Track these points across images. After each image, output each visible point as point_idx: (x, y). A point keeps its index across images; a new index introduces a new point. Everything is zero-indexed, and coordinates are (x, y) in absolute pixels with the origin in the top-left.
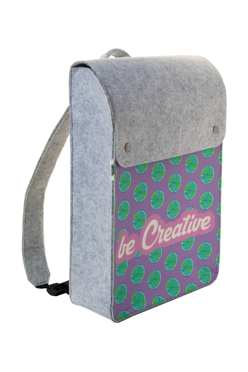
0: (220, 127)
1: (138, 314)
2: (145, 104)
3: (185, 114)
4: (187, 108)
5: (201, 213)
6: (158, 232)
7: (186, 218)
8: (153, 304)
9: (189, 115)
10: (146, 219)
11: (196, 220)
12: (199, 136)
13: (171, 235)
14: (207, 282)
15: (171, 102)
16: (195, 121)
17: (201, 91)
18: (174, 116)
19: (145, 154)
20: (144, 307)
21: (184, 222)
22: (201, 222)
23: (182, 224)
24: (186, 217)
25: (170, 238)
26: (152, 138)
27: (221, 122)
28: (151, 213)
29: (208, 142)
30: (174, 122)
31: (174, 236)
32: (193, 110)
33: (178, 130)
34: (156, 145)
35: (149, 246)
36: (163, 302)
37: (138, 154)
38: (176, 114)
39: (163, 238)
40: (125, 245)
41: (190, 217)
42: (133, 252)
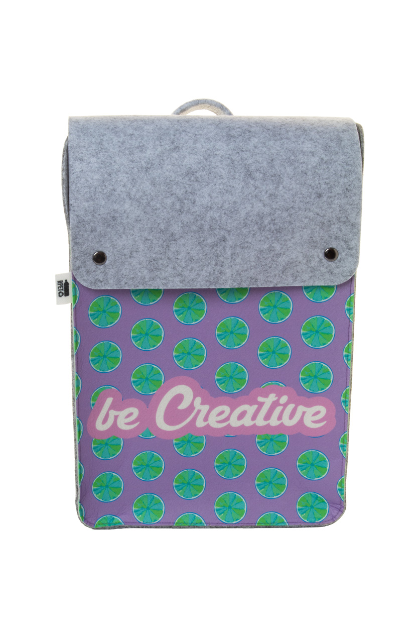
0: (343, 251)
1: (138, 527)
2: (147, 193)
3: (242, 219)
4: (249, 209)
5: (305, 397)
6: (194, 408)
7: (266, 399)
8: (176, 521)
9: (252, 221)
10: (163, 380)
11: (291, 407)
12: (282, 260)
13: (227, 419)
14: (313, 520)
15: (209, 195)
16: (268, 233)
17: (293, 182)
18: (212, 219)
19: (139, 274)
20: (156, 520)
21: (261, 405)
22: (304, 413)
23: (256, 407)
24: (266, 396)
25: (225, 424)
26: (157, 249)
27: (346, 242)
28: (174, 374)
29: (311, 275)
30: (211, 228)
31: (234, 422)
32: (265, 213)
33: (223, 243)
34: (167, 262)
35: (173, 427)
36: (198, 525)
37: (123, 271)
38: (220, 216)
39: (206, 419)
40: (113, 413)
41: (276, 399)
42: (134, 428)
